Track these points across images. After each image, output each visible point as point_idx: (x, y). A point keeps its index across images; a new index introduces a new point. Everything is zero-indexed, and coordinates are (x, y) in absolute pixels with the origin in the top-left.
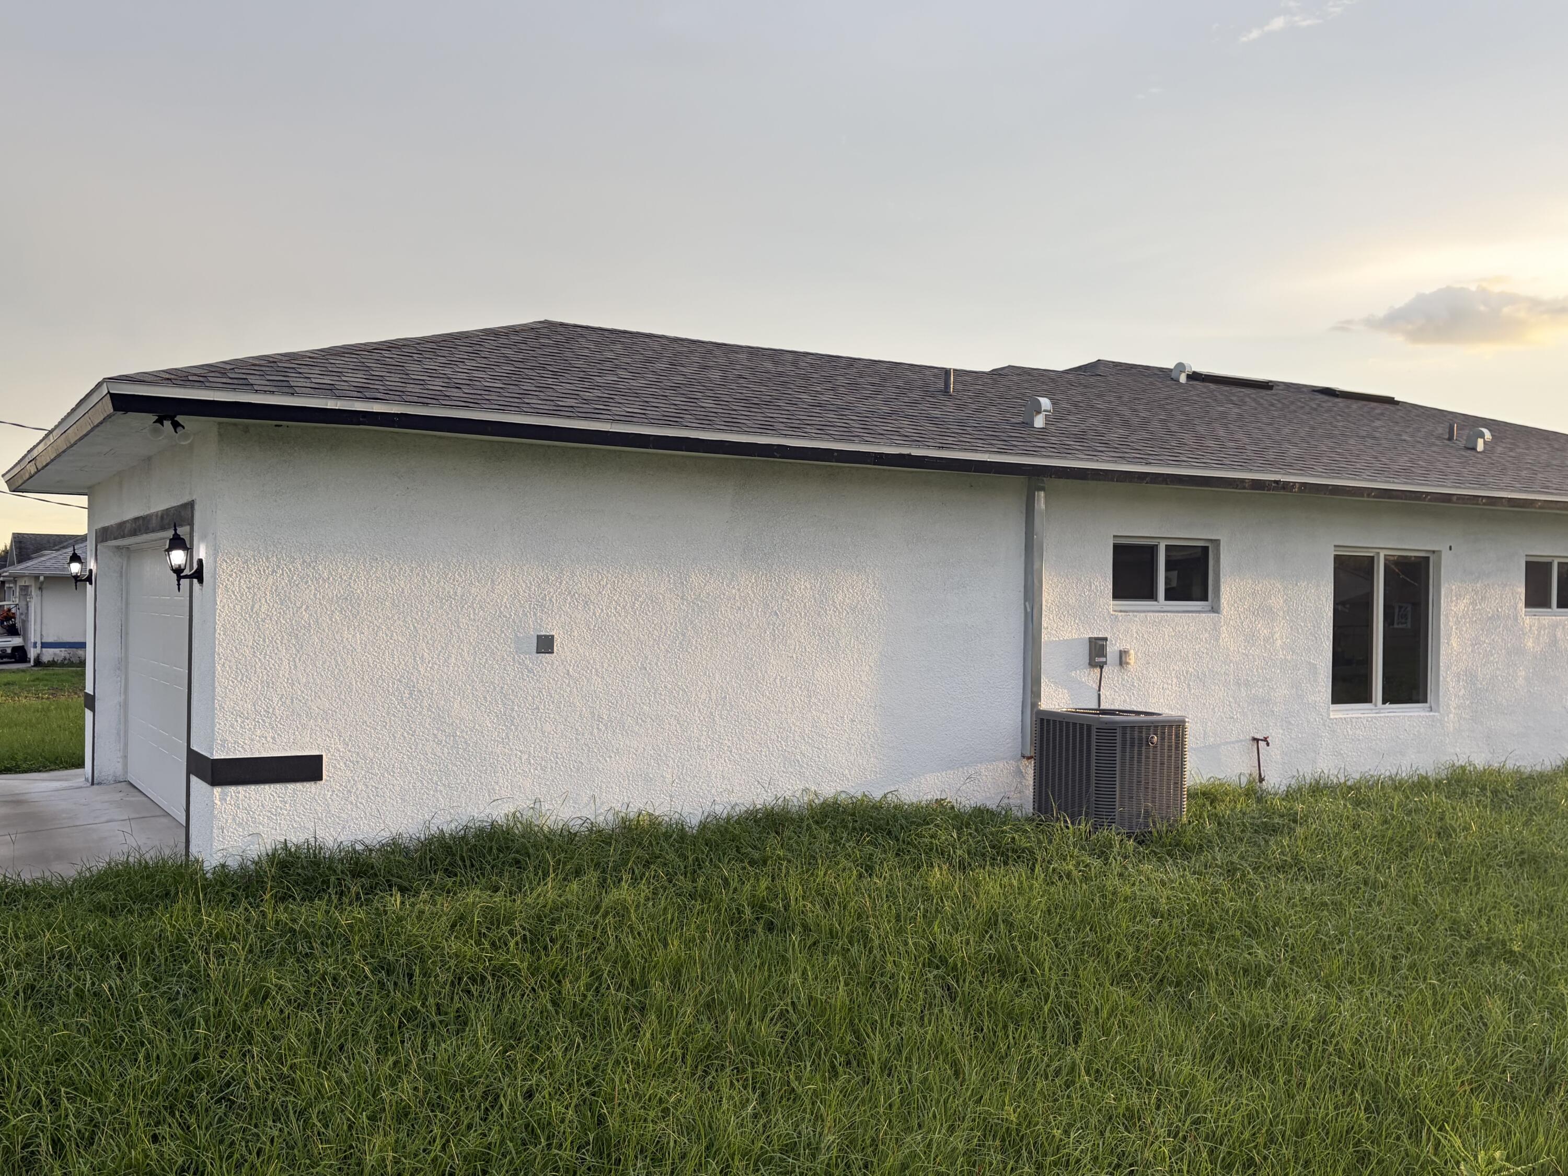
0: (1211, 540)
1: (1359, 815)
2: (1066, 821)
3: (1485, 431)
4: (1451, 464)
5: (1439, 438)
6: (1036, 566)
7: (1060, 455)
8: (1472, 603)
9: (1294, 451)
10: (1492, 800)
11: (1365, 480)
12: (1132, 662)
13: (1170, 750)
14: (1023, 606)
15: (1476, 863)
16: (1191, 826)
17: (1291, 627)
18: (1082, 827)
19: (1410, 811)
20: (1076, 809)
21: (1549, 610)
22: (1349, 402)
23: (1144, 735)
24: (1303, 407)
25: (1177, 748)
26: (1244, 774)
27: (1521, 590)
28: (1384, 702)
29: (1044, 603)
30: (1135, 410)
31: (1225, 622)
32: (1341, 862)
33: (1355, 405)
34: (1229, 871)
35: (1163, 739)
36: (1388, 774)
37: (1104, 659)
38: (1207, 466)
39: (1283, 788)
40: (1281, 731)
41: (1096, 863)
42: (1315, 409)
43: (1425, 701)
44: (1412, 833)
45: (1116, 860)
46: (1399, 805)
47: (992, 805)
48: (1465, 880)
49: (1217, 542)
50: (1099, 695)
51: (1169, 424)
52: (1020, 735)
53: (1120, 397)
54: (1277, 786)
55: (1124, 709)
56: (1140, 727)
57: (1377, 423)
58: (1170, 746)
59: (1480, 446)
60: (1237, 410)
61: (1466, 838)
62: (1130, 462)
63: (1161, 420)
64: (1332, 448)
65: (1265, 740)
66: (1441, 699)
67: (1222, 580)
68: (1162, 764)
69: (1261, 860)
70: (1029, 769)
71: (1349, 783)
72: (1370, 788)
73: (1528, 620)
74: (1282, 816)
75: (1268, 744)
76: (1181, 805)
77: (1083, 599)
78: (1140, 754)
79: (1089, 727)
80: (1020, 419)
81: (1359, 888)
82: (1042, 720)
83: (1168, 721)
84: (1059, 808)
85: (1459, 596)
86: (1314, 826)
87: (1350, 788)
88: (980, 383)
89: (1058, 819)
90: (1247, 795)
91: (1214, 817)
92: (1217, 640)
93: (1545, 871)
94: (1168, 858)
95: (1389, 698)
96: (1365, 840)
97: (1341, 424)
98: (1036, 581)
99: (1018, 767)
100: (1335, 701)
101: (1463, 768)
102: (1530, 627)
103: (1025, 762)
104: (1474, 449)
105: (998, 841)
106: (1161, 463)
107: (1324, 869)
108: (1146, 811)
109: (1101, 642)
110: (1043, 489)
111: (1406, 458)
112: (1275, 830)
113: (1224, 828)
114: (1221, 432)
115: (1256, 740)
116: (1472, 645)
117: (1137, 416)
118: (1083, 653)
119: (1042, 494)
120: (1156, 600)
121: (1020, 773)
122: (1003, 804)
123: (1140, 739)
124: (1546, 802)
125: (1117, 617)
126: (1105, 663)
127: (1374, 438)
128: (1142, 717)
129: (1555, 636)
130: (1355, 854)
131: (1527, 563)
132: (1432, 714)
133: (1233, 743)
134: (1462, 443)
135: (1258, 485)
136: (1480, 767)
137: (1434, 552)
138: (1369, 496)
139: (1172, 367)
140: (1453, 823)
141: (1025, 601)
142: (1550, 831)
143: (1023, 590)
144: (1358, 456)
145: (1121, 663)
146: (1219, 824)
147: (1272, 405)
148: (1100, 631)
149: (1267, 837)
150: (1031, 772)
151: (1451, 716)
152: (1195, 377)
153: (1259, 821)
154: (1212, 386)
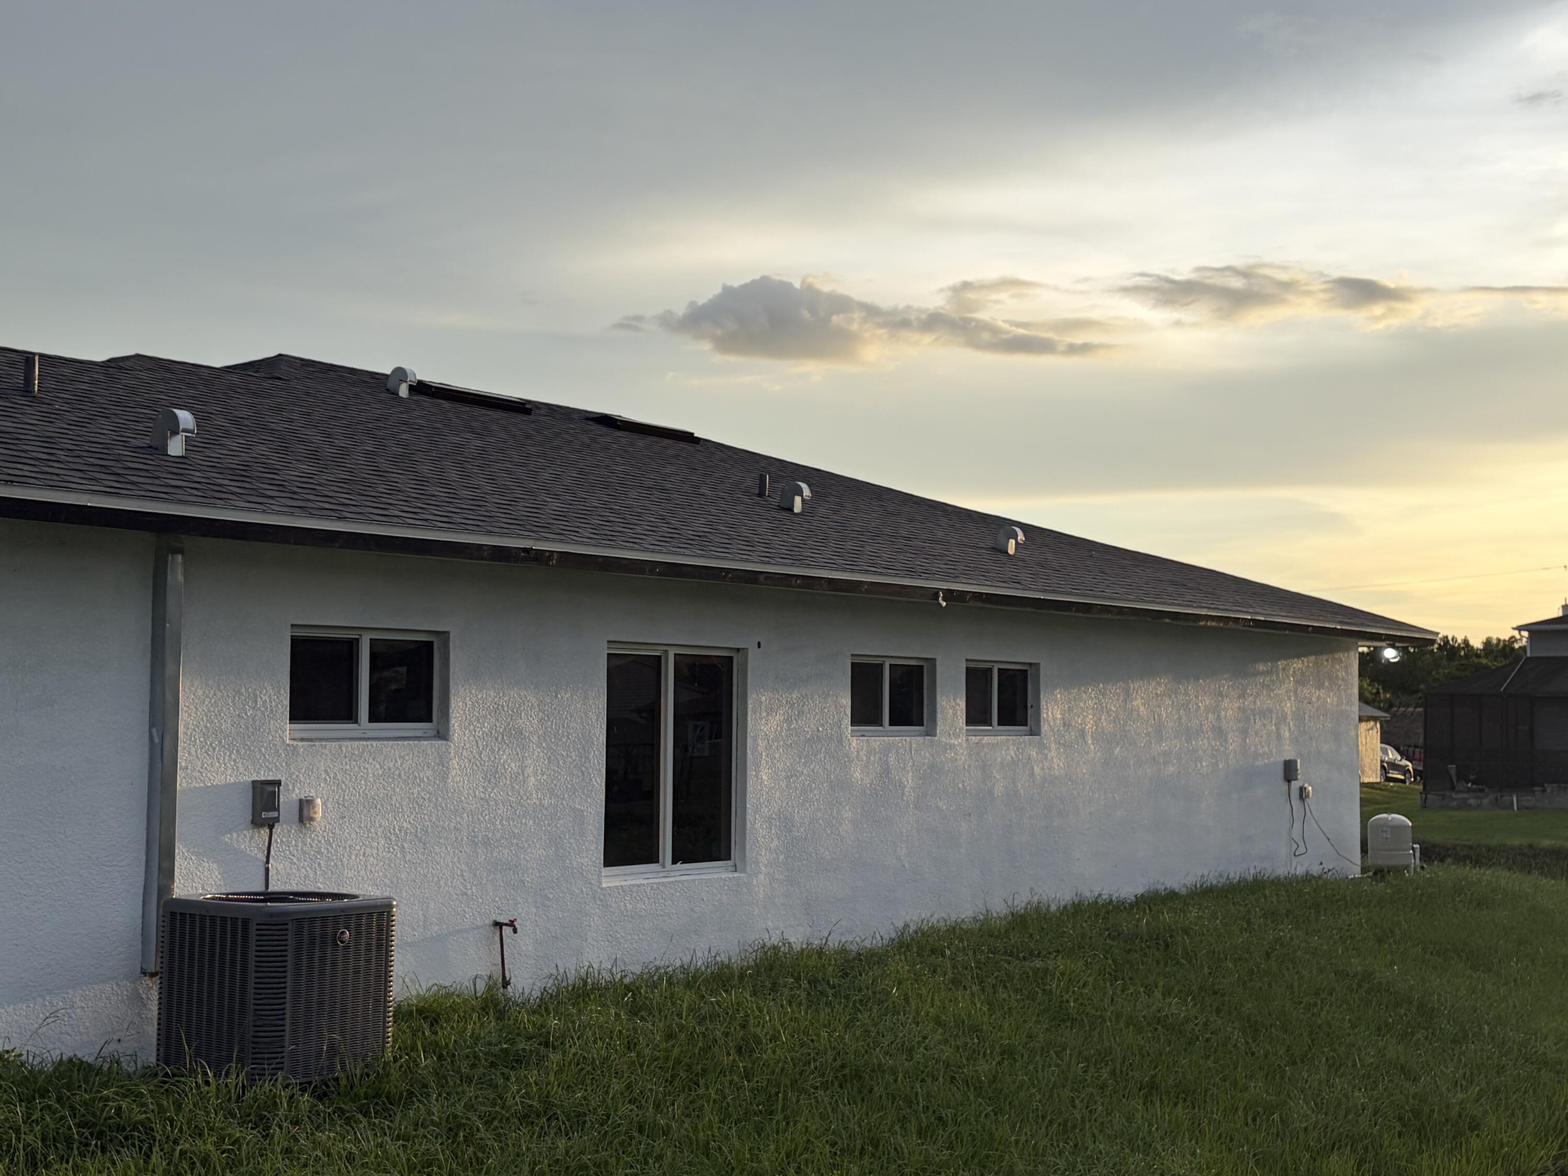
0: (437, 632)
1: (635, 1029)
2: (205, 1074)
3: (804, 486)
4: (760, 530)
5: (746, 492)
6: (170, 669)
7: (208, 500)
8: (786, 721)
9: (555, 505)
10: (809, 994)
11: (646, 550)
12: (319, 815)
13: (369, 950)
14: (147, 734)
15: (786, 1086)
16: (398, 1064)
17: (549, 758)
18: (231, 1080)
19: (704, 1019)
20: (224, 1053)
21: (880, 728)
22: (635, 436)
23: (330, 930)
24: (571, 442)
25: (379, 947)
26: (481, 977)
27: (846, 701)
28: (674, 862)
29: (181, 729)
30: (329, 436)
31: (456, 753)
32: (609, 1102)
33: (642, 442)
34: (450, 1129)
35: (358, 933)
36: (678, 963)
37: (275, 814)
38: (428, 524)
39: (536, 994)
40: (534, 910)
41: (250, 1136)
42: (588, 446)
43: (728, 857)
44: (706, 1049)
45: (281, 1127)
46: (690, 1009)
47: (87, 1055)
48: (771, 1113)
49: (444, 636)
50: (267, 870)
51: (379, 460)
52: (140, 938)
53: (308, 414)
54: (527, 992)
55: (305, 889)
56: (324, 919)
57: (669, 469)
58: (369, 945)
59: (798, 506)
60: (478, 443)
61: (774, 1052)
62: (312, 516)
63: (367, 452)
64: (605, 503)
65: (511, 924)
66: (748, 853)
67: (452, 691)
68: (356, 972)
69: (497, 1109)
70: (152, 992)
71: (627, 981)
72: (655, 985)
73: (855, 742)
74: (529, 1038)
75: (515, 931)
76: (385, 1032)
77: (242, 722)
78: (322, 960)
79: (246, 922)
80: (147, 441)
81: (631, 1138)
82: (173, 914)
83: (368, 907)
84: (198, 1054)
85: (770, 711)
86: (573, 1050)
87: (628, 988)
88: (86, 379)
89: (193, 1071)
90: (485, 1009)
91: (433, 1048)
92: (444, 779)
93: (871, 1091)
94: (360, 1116)
95: (682, 855)
96: (642, 1065)
97: (620, 468)
98: (169, 696)
99: (135, 990)
100: (610, 861)
101: (775, 948)
102: (858, 752)
103: (147, 981)
104: (790, 509)
105: (94, 1115)
106: (361, 517)
107: (585, 1114)
108: (331, 1048)
109: (270, 788)
110: (180, 551)
111: (703, 521)
112: (518, 1061)
113: (447, 1063)
114: (453, 475)
115: (498, 925)
116: (787, 777)
117: (332, 444)
118: (243, 806)
119: (179, 558)
120: (356, 722)
121: (138, 1000)
122: (105, 1052)
123: (324, 936)
124: (874, 993)
125: (295, 748)
126: (277, 820)
127: (664, 490)
128: (329, 903)
129: (887, 762)
130: (629, 1087)
131: (853, 664)
132: (736, 875)
133: (466, 931)
134: (775, 501)
135: (501, 553)
136: (797, 947)
137: (738, 650)
138: (652, 572)
139: (388, 372)
140: (758, 1030)
141: (152, 725)
142: (878, 1033)
143: (147, 708)
144: (640, 515)
145: (301, 820)
146: (440, 1057)
147: (528, 437)
148: (270, 770)
149: (505, 1070)
150: (155, 995)
151: (761, 877)
152: (421, 388)
153: (497, 1048)
154: (446, 404)
